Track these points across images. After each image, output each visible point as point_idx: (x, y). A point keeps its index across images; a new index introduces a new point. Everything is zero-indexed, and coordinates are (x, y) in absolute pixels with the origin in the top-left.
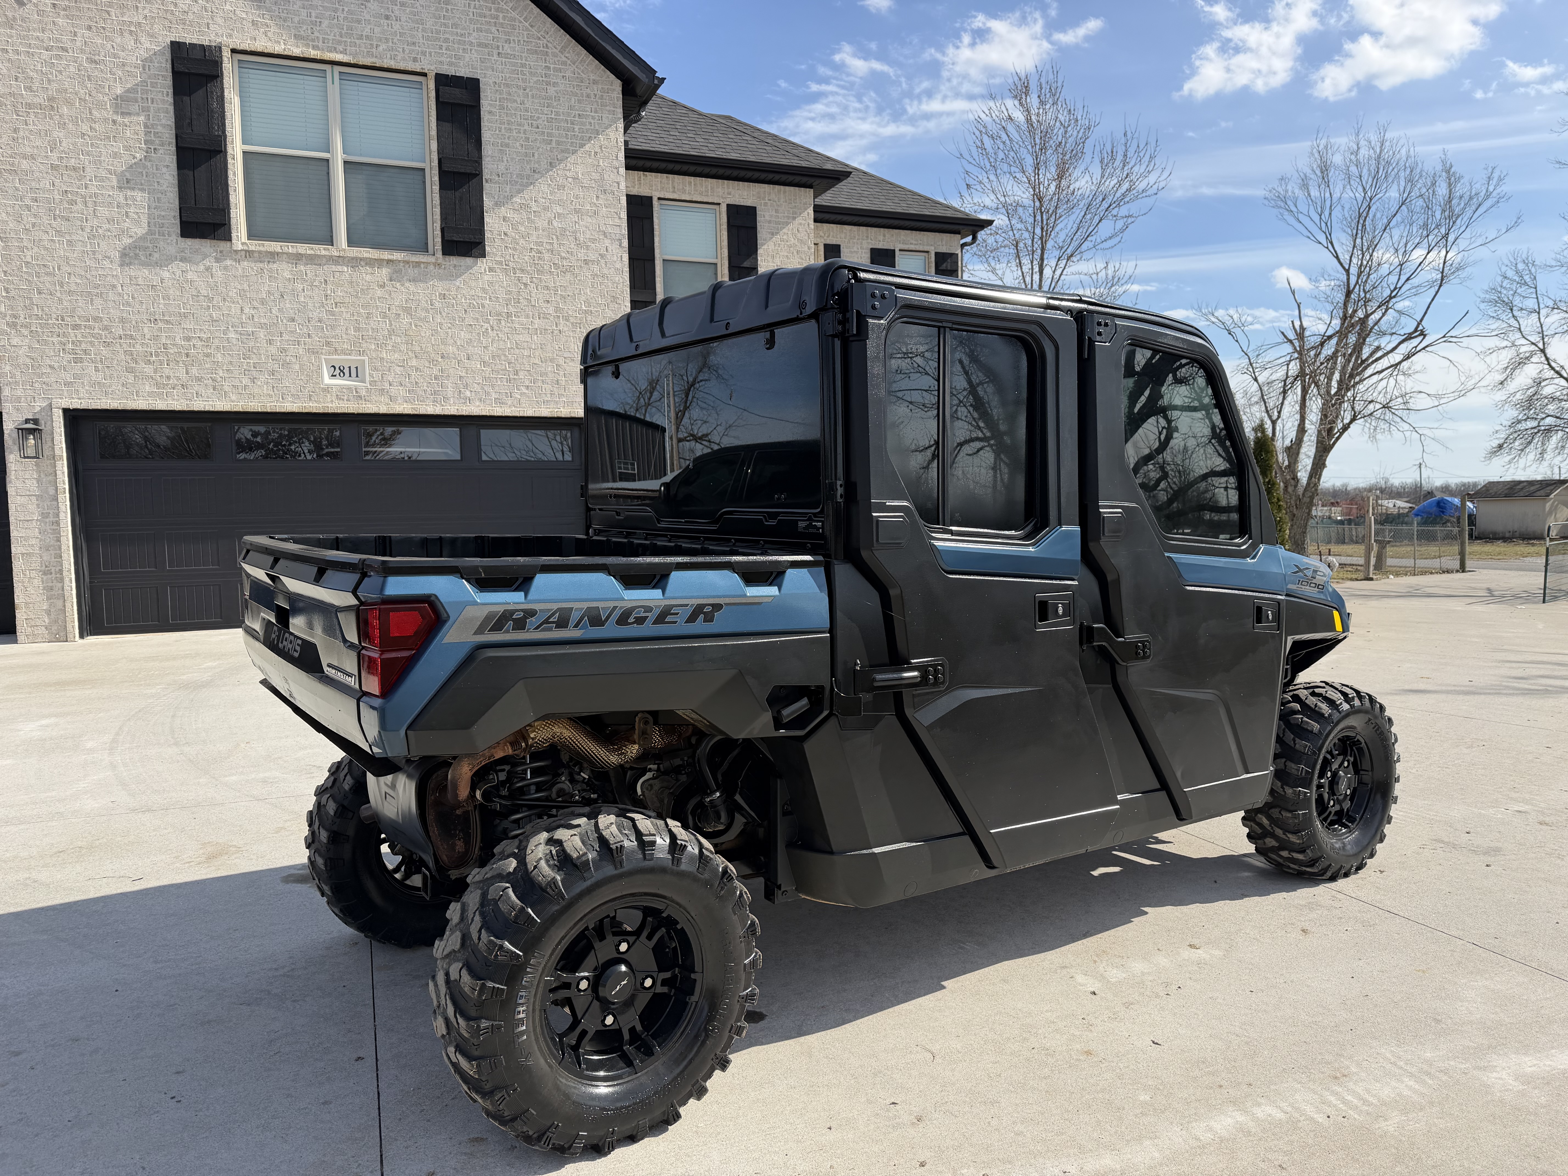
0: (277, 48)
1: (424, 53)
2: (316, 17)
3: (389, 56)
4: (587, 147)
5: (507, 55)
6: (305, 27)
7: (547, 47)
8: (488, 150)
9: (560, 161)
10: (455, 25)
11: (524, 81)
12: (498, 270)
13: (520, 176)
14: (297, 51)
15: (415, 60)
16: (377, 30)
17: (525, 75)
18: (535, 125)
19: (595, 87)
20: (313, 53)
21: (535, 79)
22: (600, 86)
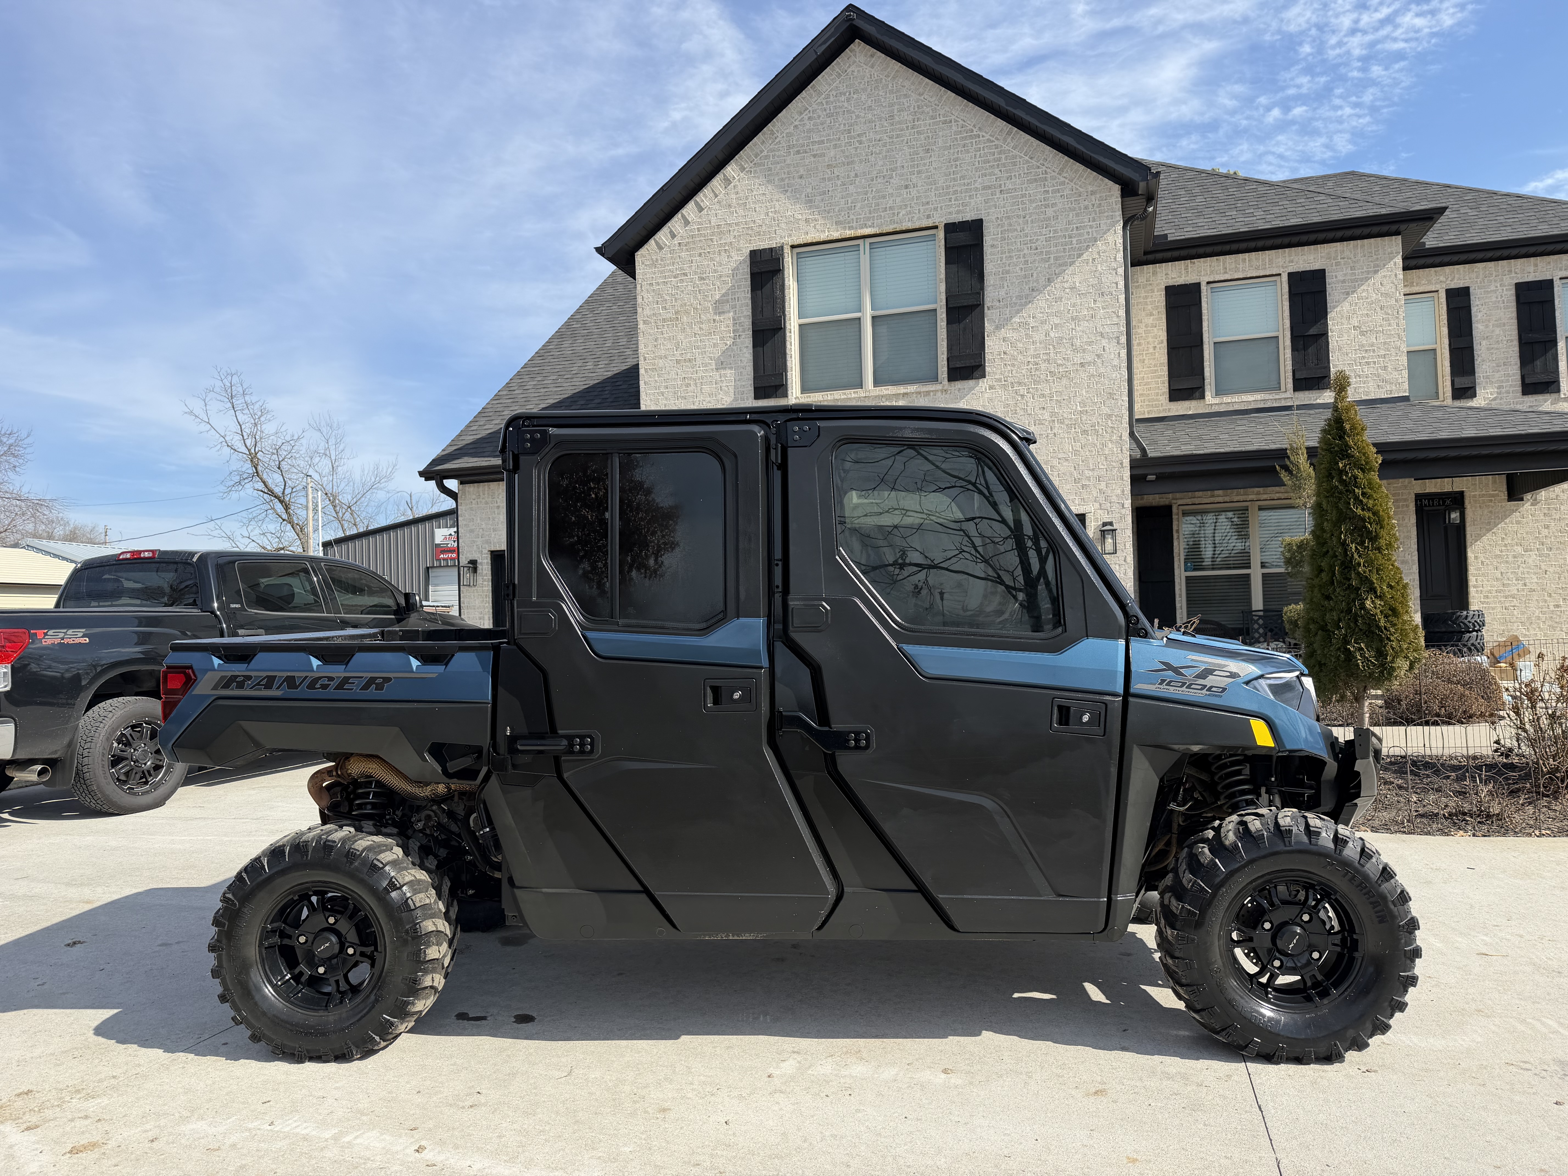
0: (822, 237)
1: (936, 209)
2: (851, 203)
3: (907, 219)
4: (1085, 256)
5: (1008, 191)
6: (843, 214)
7: (1046, 173)
8: (990, 280)
9: (1057, 275)
10: (963, 177)
11: (1024, 210)
13: (1019, 297)
14: (836, 235)
15: (928, 217)
16: (898, 200)
17: (1025, 203)
18: (1034, 247)
19: (1093, 198)
20: (849, 233)
21: (1034, 205)
22: (1098, 196)
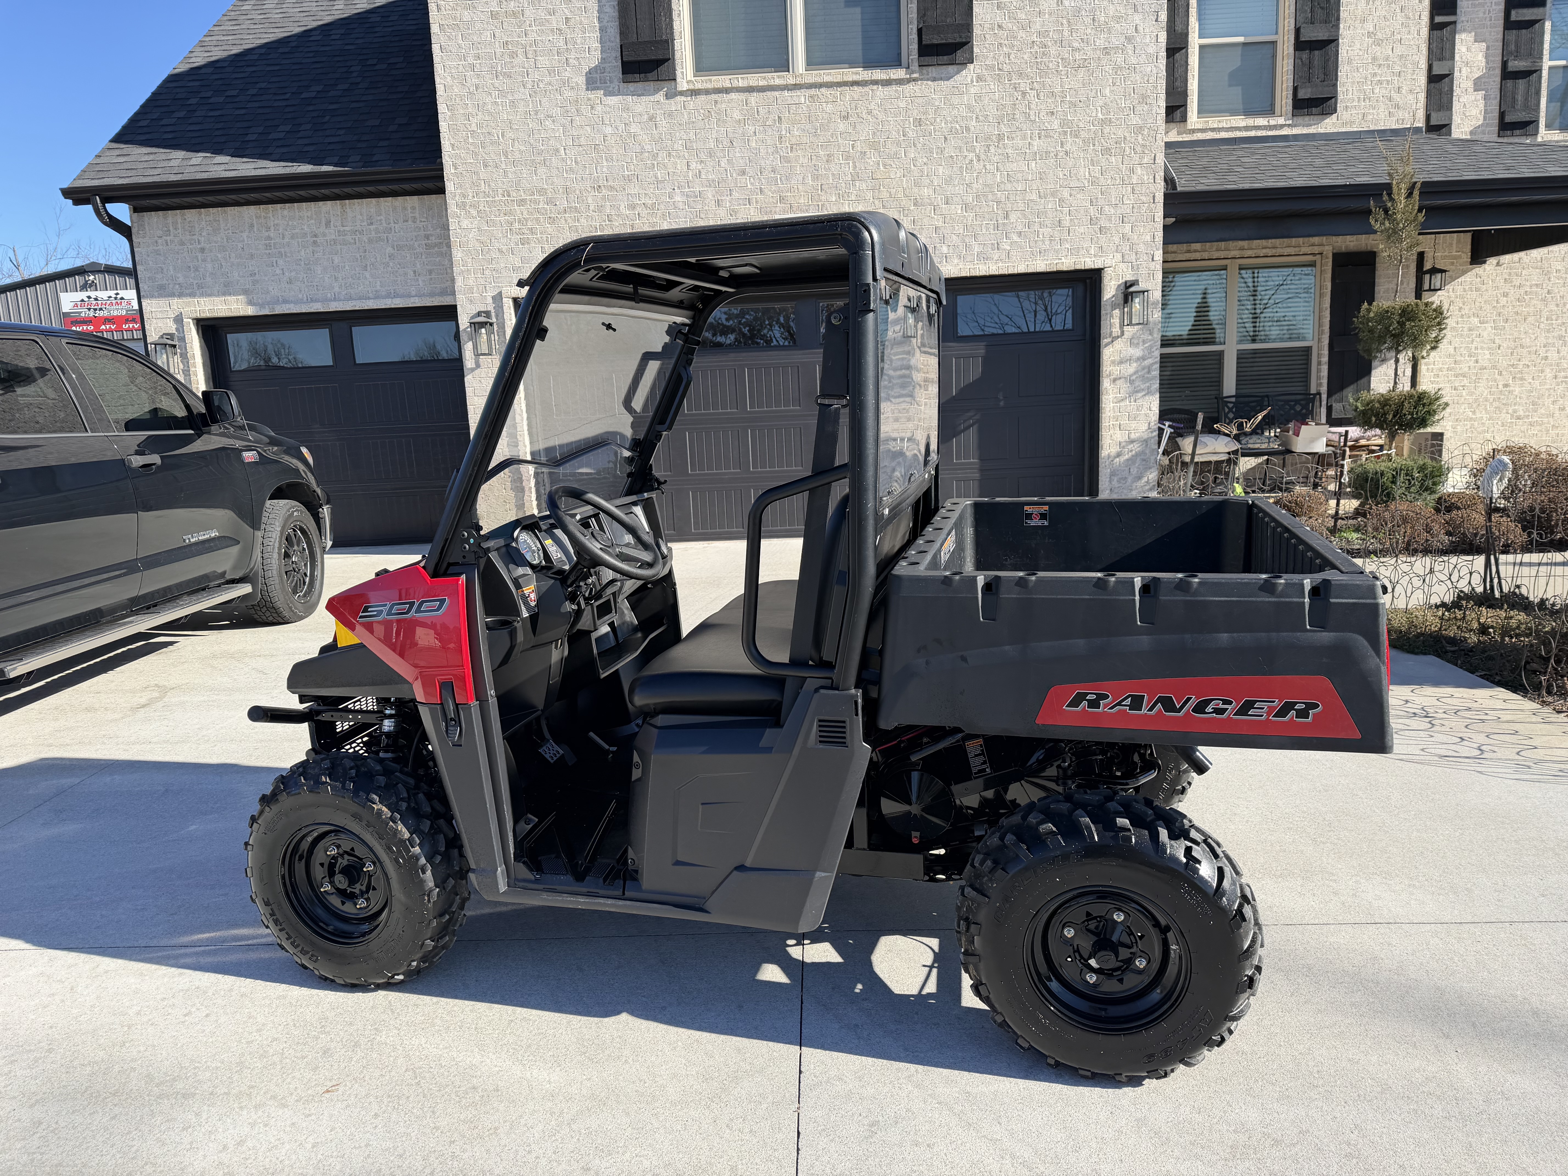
12: (988, 78)
